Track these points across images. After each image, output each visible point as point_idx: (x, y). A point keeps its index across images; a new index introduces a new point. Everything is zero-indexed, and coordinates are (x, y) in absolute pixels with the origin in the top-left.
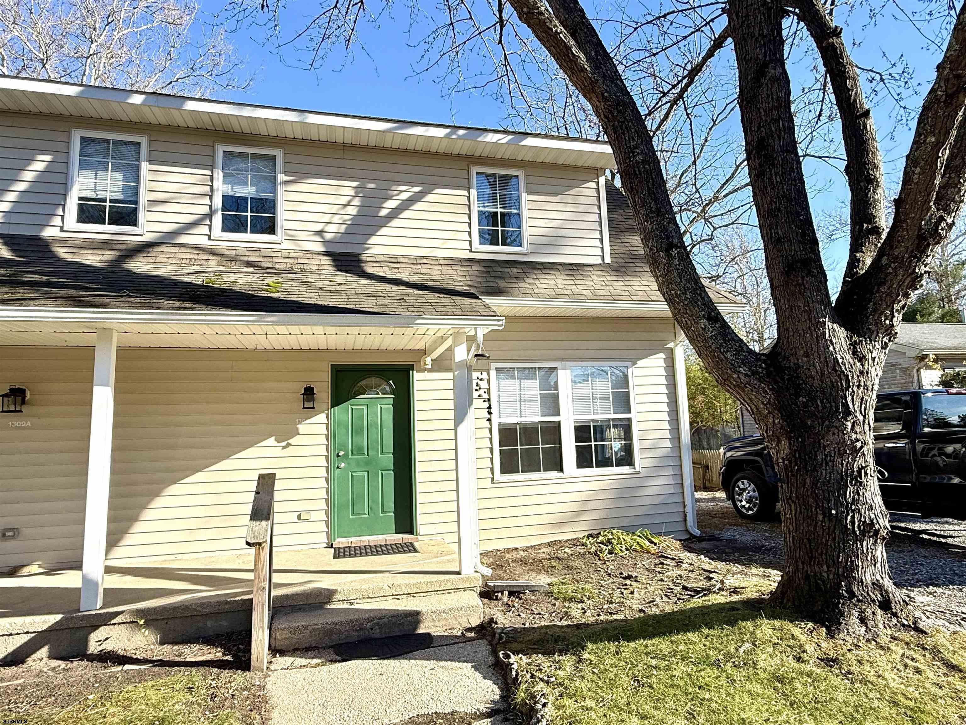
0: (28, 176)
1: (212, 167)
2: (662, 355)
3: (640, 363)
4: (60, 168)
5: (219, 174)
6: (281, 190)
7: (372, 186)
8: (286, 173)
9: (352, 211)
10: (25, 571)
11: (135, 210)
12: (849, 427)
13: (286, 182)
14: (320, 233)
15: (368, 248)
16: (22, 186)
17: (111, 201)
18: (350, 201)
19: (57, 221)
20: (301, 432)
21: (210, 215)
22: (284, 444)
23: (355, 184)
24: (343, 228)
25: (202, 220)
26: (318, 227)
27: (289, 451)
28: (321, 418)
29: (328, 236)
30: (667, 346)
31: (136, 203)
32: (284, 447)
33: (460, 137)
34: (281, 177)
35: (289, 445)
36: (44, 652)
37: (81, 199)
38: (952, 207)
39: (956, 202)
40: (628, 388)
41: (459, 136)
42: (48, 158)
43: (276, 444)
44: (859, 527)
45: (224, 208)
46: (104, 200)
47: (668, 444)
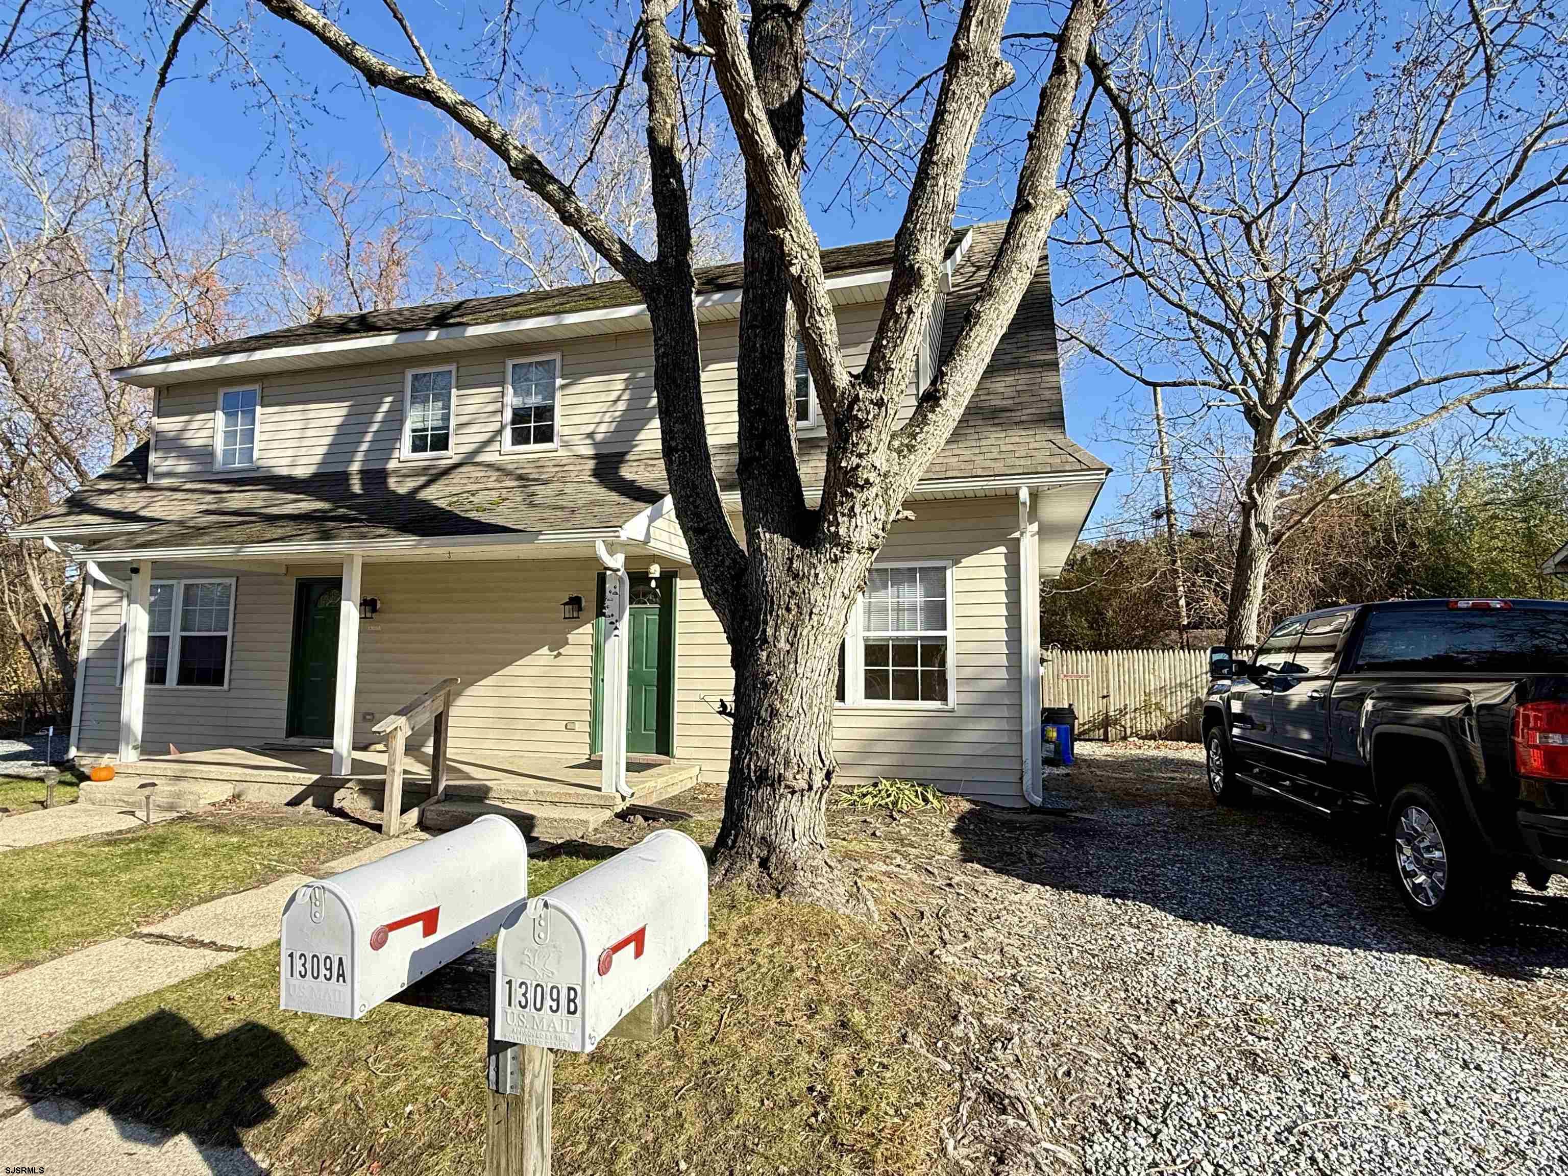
0: (379, 417)
1: (502, 383)
2: (1003, 549)
3: (965, 562)
4: (397, 406)
5: (510, 390)
6: (558, 395)
7: (641, 374)
8: (563, 377)
9: (621, 406)
10: (373, 747)
11: (447, 435)
12: (764, 658)
13: (563, 387)
14: (590, 435)
15: (636, 445)
16: (375, 427)
17: (432, 429)
18: (620, 396)
19: (396, 454)
20: (570, 641)
21: (500, 432)
22: (555, 653)
23: (626, 376)
24: (613, 427)
25: (494, 436)
26: (590, 428)
27: (561, 661)
28: (588, 628)
29: (599, 437)
30: (1013, 536)
31: (447, 428)
32: (556, 657)
33: (715, 303)
34: (559, 382)
35: (559, 654)
36: (310, 801)
37: (414, 431)
38: (876, 378)
39: (880, 371)
40: (944, 595)
41: (714, 301)
42: (389, 399)
43: (548, 653)
44: (755, 772)
45: (513, 422)
46: (426, 430)
47: (1003, 673)
